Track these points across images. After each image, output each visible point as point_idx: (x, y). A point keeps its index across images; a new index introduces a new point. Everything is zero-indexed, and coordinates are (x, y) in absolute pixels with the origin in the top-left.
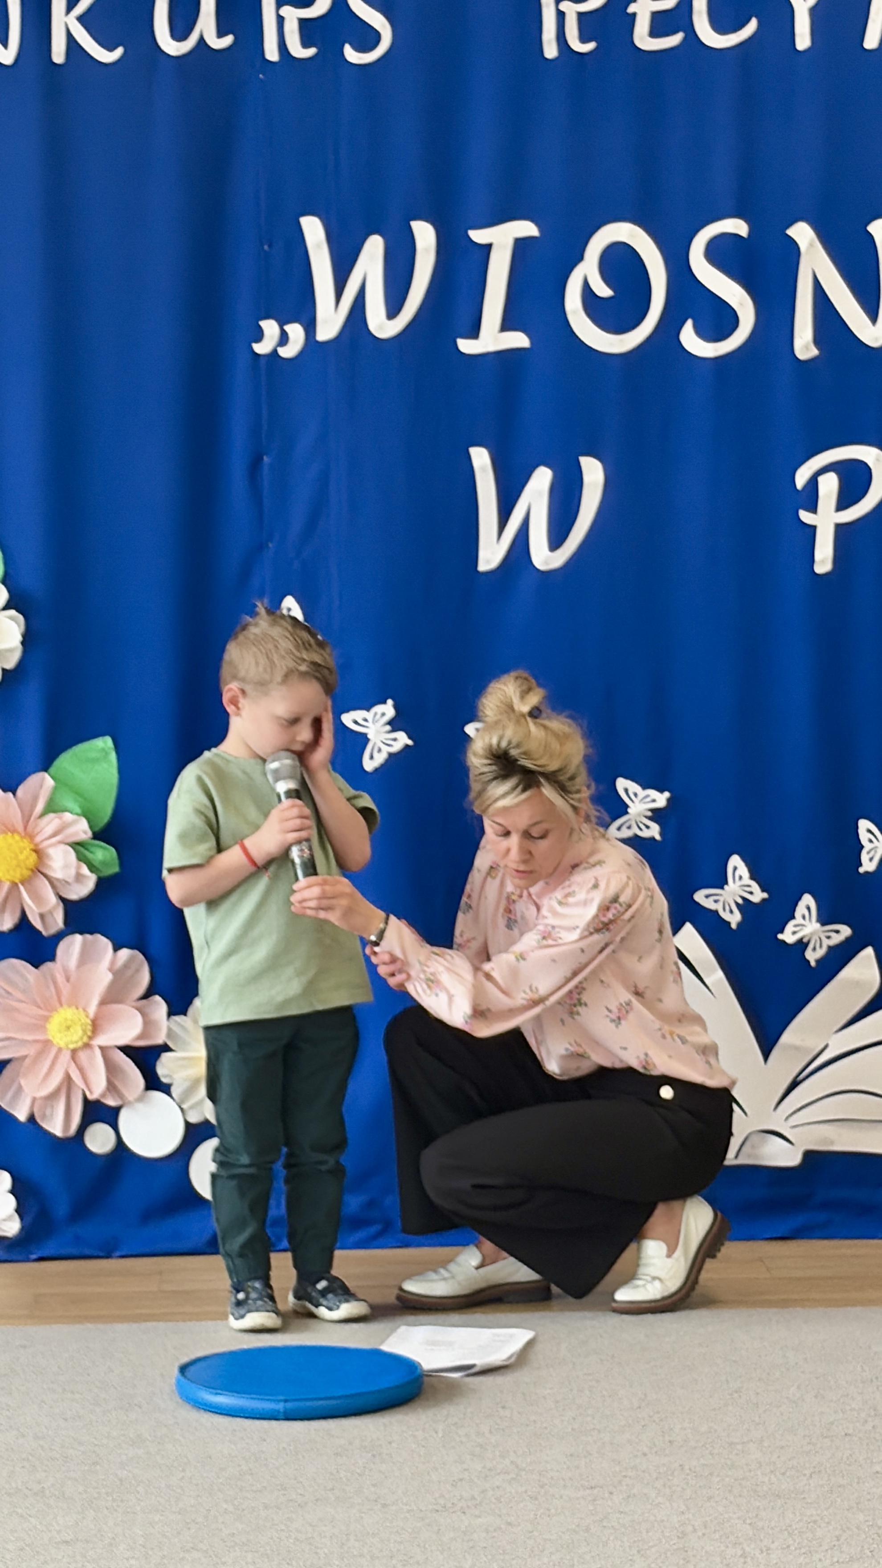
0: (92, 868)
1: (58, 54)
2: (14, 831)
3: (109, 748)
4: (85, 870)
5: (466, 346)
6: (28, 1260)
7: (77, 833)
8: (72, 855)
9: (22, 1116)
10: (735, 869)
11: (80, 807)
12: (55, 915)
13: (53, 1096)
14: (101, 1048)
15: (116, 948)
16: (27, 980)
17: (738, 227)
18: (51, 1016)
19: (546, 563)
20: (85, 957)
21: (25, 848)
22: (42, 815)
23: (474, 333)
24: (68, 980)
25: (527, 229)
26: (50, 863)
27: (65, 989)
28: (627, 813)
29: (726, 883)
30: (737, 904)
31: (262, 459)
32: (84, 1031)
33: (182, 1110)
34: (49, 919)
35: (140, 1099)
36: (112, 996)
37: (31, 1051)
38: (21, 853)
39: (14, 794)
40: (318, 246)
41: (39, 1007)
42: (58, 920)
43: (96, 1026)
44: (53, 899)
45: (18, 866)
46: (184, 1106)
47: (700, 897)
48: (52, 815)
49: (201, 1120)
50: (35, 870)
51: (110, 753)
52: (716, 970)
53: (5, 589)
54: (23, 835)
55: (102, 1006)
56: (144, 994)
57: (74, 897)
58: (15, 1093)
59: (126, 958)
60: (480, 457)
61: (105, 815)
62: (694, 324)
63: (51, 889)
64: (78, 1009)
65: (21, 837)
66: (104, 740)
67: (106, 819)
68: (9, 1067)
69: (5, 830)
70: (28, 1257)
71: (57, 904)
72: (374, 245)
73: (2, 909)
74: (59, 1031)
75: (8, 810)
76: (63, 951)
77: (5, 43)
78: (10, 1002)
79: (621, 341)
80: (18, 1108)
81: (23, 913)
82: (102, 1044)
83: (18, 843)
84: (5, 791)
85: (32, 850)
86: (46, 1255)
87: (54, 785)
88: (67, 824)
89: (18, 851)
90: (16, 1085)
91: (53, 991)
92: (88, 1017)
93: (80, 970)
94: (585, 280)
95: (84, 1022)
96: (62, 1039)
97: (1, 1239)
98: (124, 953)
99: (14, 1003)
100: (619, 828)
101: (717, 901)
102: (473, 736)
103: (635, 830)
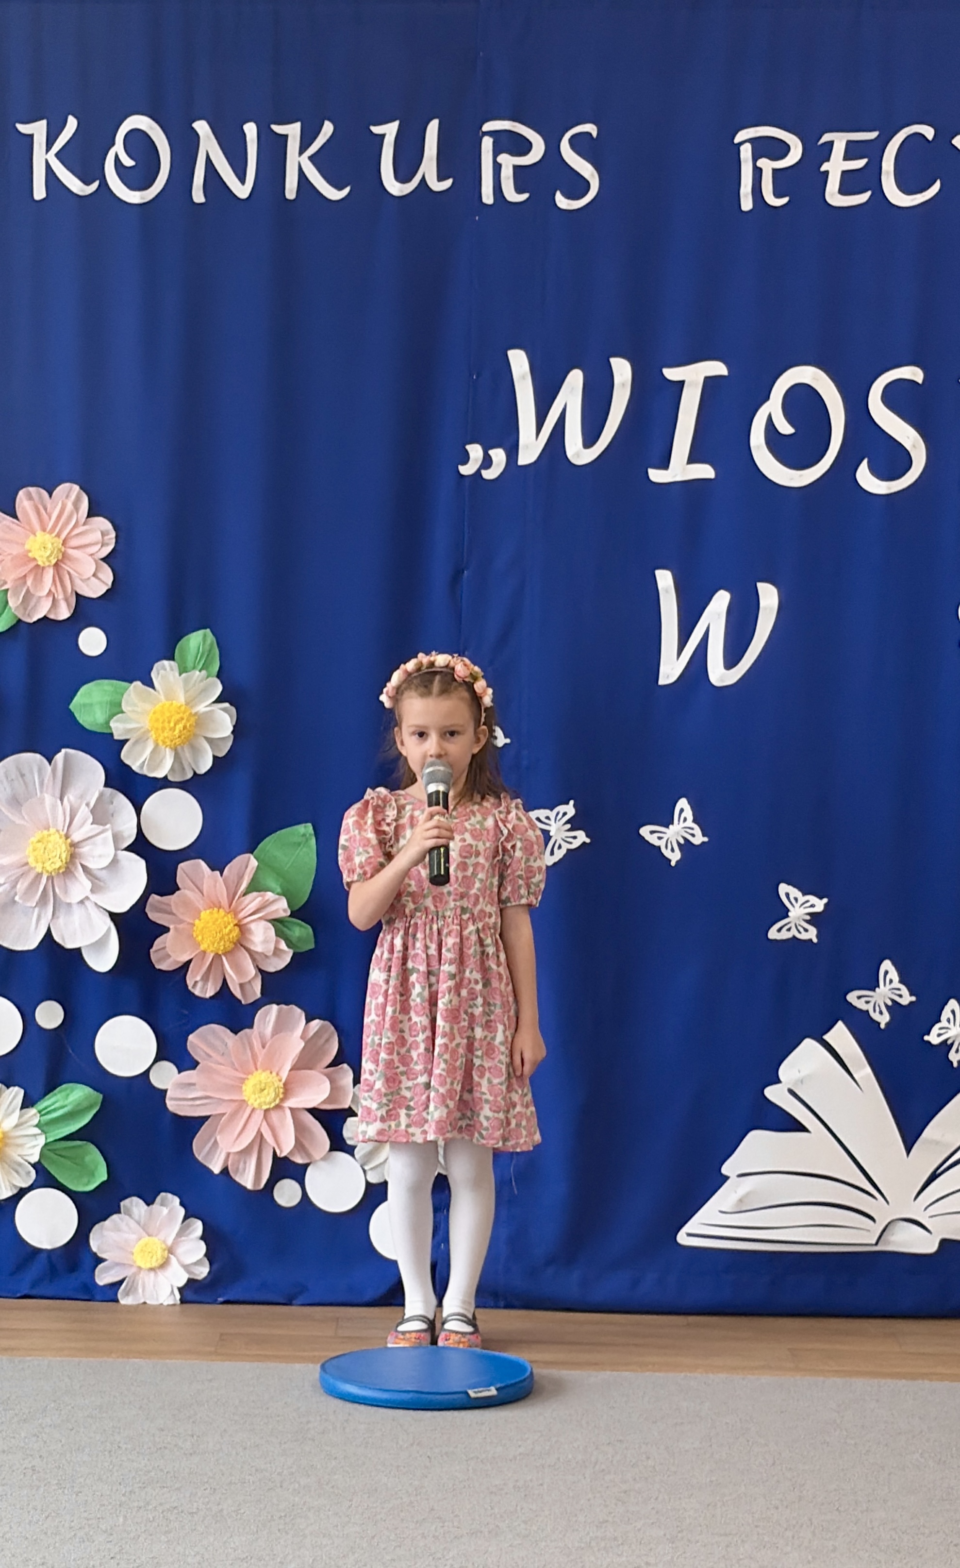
0: (289, 944)
1: (291, 190)
2: (220, 907)
3: (310, 835)
4: (283, 945)
5: (656, 475)
6: (215, 1302)
7: (277, 911)
8: (272, 932)
9: (217, 1170)
10: (886, 973)
11: (281, 886)
12: (254, 986)
13: (245, 1152)
14: (291, 1109)
15: (309, 1020)
16: (226, 1045)
17: (913, 373)
18: (248, 1079)
19: (722, 681)
20: (281, 1026)
21: (229, 924)
22: (245, 894)
23: (664, 464)
24: (264, 1047)
25: (718, 368)
26: (252, 938)
27: (261, 1054)
28: (787, 916)
29: (878, 986)
30: (886, 1006)
31: (463, 572)
32: (277, 1095)
33: (365, 1171)
34: (248, 987)
35: (324, 1159)
36: (304, 1063)
37: (228, 1109)
38: (226, 927)
39: (221, 875)
40: (523, 377)
41: (237, 1070)
42: (256, 990)
43: (288, 1090)
44: (253, 971)
45: (221, 939)
46: (366, 1168)
47: (852, 997)
48: (255, 894)
49: (382, 1180)
50: (239, 945)
51: (311, 839)
52: (864, 1067)
53: (219, 682)
54: (228, 911)
55: (293, 1072)
56: (333, 1060)
57: (272, 969)
58: (211, 1148)
59: (316, 1030)
60: (665, 579)
61: (304, 894)
62: (869, 462)
63: (250, 961)
64: (271, 1073)
65: (225, 912)
66: (305, 827)
67: (305, 899)
68: (207, 1123)
69: (212, 905)
70: (216, 1300)
71: (256, 974)
72: (575, 379)
73: (205, 978)
74: (254, 1093)
75: (215, 886)
76: (259, 1020)
77: (242, 179)
78: (210, 1064)
79: (801, 476)
80: (214, 1162)
81: (225, 980)
82: (294, 1106)
83: (223, 918)
84: (213, 869)
85: (236, 925)
86: (232, 1298)
87: (258, 866)
88: (268, 903)
89: (223, 927)
90: (213, 1140)
91: (250, 1054)
92: (280, 1081)
93: (274, 1038)
94: (770, 419)
95: (276, 1086)
96: (256, 1100)
97: (191, 1281)
98: (316, 1024)
99: (213, 1065)
100: (779, 930)
101: (867, 1002)
102: (647, 838)
103: (794, 932)
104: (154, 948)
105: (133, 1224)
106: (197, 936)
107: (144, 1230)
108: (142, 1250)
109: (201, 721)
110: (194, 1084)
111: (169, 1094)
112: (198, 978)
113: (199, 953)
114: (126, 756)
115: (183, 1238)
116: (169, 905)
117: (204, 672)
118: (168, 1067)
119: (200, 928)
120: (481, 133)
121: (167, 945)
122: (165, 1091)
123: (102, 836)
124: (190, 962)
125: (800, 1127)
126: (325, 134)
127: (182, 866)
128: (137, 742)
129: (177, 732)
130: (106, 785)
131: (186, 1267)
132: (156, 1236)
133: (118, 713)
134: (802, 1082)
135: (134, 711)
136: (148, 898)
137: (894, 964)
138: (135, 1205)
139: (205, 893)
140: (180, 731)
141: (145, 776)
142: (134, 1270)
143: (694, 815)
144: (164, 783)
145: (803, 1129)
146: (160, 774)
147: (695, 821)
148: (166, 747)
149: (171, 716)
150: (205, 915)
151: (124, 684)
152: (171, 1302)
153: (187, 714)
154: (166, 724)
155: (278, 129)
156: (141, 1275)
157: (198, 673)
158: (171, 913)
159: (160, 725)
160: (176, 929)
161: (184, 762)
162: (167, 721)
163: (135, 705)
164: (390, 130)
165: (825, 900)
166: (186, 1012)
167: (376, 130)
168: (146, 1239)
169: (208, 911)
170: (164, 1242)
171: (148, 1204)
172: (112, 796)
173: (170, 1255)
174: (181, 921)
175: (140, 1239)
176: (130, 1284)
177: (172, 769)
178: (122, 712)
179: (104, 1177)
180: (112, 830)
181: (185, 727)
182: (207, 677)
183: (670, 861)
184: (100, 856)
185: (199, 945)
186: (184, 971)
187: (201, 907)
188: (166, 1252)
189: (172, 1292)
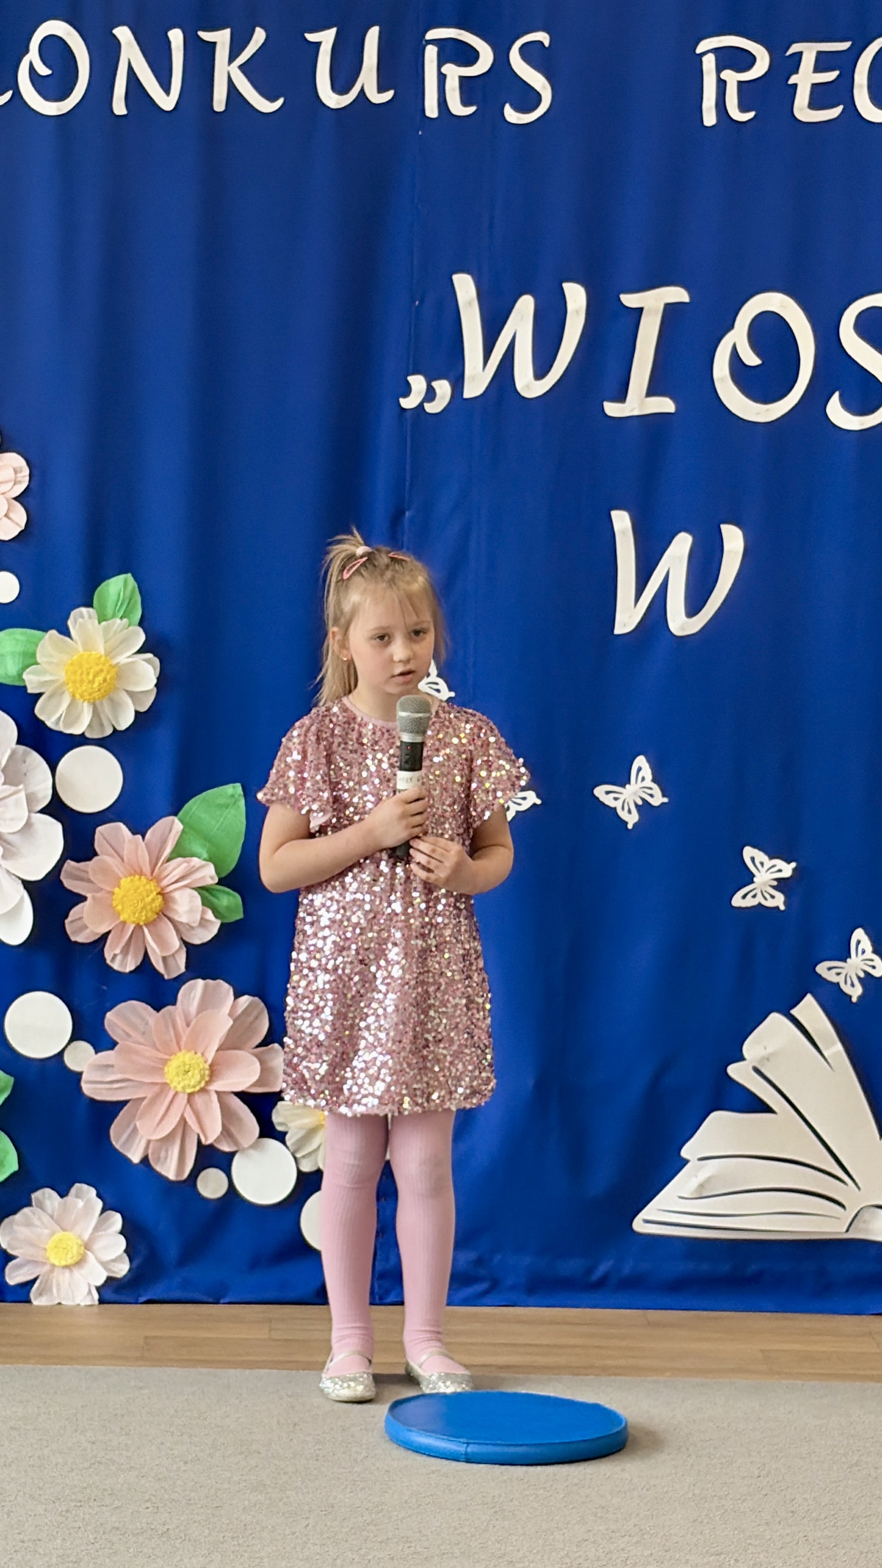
0: (217, 914)
1: (219, 102)
2: (141, 874)
3: (239, 795)
4: (210, 915)
5: (612, 409)
6: (136, 1303)
7: (203, 878)
8: (198, 900)
9: (136, 1158)
10: (859, 942)
11: (207, 852)
12: (178, 959)
13: (168, 1139)
14: (217, 1093)
15: (237, 996)
16: (147, 1024)
18: (170, 1060)
19: (683, 629)
20: (206, 1003)
21: (151, 891)
22: (169, 860)
23: (621, 396)
24: (188, 1025)
25: (678, 294)
26: (176, 907)
27: (185, 1033)
28: (753, 882)
29: (849, 956)
30: (859, 978)
31: (403, 513)
32: (202, 1077)
33: (295, 1158)
34: (171, 961)
35: (254, 1146)
36: (231, 1043)
37: (148, 1093)
38: (148, 896)
39: (143, 837)
40: (470, 303)
41: (158, 1050)
42: (180, 964)
43: (214, 1072)
44: (177, 943)
45: (143, 908)
46: (298, 1155)
47: (822, 969)
48: (180, 859)
49: (314, 1169)
50: (161, 913)
51: (239, 800)
52: (833, 1044)
53: (141, 631)
54: (150, 878)
55: (221, 1052)
56: (263, 1041)
57: (197, 941)
58: (130, 1136)
59: (246, 1005)
60: (621, 521)
61: (232, 862)
62: (841, 396)
63: (174, 932)
64: (196, 1053)
65: (147, 879)
66: (234, 787)
67: (232, 866)
68: (125, 1108)
69: (133, 872)
70: (137, 1300)
71: (180, 948)
72: (526, 306)
73: (125, 951)
74: (177, 1074)
75: (137, 853)
76: (184, 995)
77: (167, 89)
78: (130, 1044)
79: (768, 410)
80: (132, 1150)
81: (146, 955)
82: (219, 1089)
83: (145, 886)
84: (134, 833)
85: (159, 894)
86: (155, 1297)
87: (183, 831)
88: (194, 869)
89: (144, 893)
90: (132, 1127)
91: (172, 1034)
92: (206, 1062)
93: (200, 1015)
94: (734, 348)
95: (201, 1066)
96: (179, 1083)
97: (109, 1279)
98: (245, 1000)
99: (133, 1045)
100: (744, 897)
101: (838, 974)
102: (601, 799)
103: (759, 899)
104: (70, 919)
105: (46, 1218)
106: (116, 906)
107: (58, 1225)
108: (56, 1247)
109: (121, 673)
110: (112, 1066)
111: (84, 1077)
112: (118, 951)
113: (120, 923)
114: (40, 711)
115: (100, 1233)
116: (87, 872)
117: (125, 620)
118: (84, 1047)
119: (120, 896)
120: (424, 42)
121: (85, 916)
122: (79, 1075)
123: (14, 797)
124: (108, 933)
125: (764, 1108)
126: (257, 41)
127: (100, 829)
128: (51, 696)
129: (96, 685)
130: (19, 742)
131: (105, 1265)
132: (71, 1230)
133: (33, 664)
134: (768, 1059)
135: (50, 663)
136: (62, 866)
137: (867, 933)
138: (47, 1197)
139: (125, 859)
140: (100, 684)
141: (61, 733)
142: (47, 1268)
143: (653, 774)
144: (81, 740)
145: (768, 1109)
146: (77, 731)
147: (654, 780)
148: (85, 700)
149: (91, 668)
150: (124, 882)
151: (38, 633)
152: (89, 1303)
153: (108, 665)
154: (84, 676)
155: (205, 36)
156: (55, 1274)
157: (118, 621)
158: (89, 881)
159: (78, 678)
160: (93, 897)
161: (102, 716)
162: (85, 672)
163: (51, 656)
164: (326, 38)
165: (793, 865)
166: (105, 988)
167: (311, 37)
168: (60, 1234)
169: (129, 879)
170: (80, 1237)
171: (62, 1196)
172: (25, 754)
173: (89, 1253)
174: (102, 889)
175: (52, 1234)
176: (43, 1285)
177: (90, 726)
178: (37, 663)
179: (15, 1167)
180: (26, 790)
181: (105, 680)
182: (129, 626)
183: (626, 823)
184: (12, 819)
185: (119, 915)
186: (101, 945)
187: (121, 875)
188: (82, 1248)
189: (90, 1292)
